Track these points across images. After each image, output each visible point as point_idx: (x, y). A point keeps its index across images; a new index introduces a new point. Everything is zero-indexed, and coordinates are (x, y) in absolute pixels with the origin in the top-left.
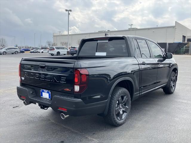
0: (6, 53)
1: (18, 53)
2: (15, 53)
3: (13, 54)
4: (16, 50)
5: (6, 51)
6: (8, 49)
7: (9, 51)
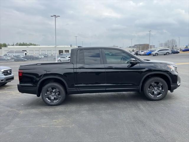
0: (158, 55)
1: (169, 54)
2: (166, 54)
3: (165, 55)
4: (167, 51)
5: (158, 52)
6: (160, 51)
7: (161, 53)
